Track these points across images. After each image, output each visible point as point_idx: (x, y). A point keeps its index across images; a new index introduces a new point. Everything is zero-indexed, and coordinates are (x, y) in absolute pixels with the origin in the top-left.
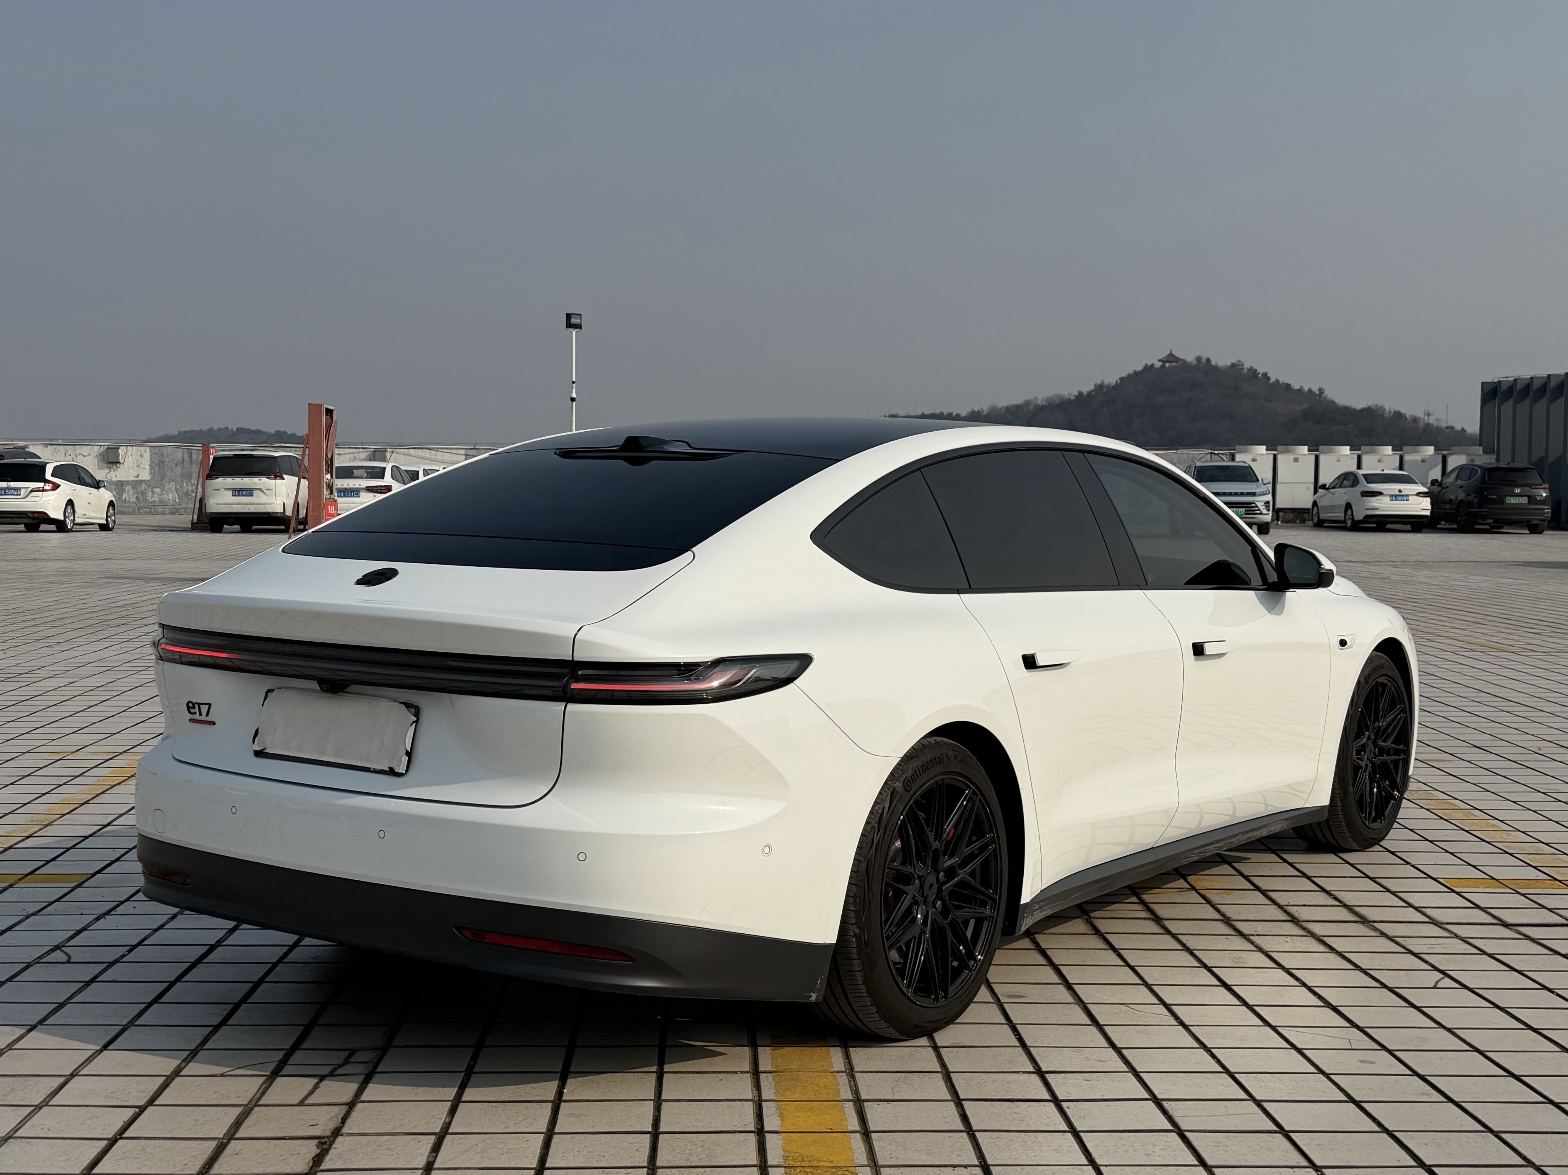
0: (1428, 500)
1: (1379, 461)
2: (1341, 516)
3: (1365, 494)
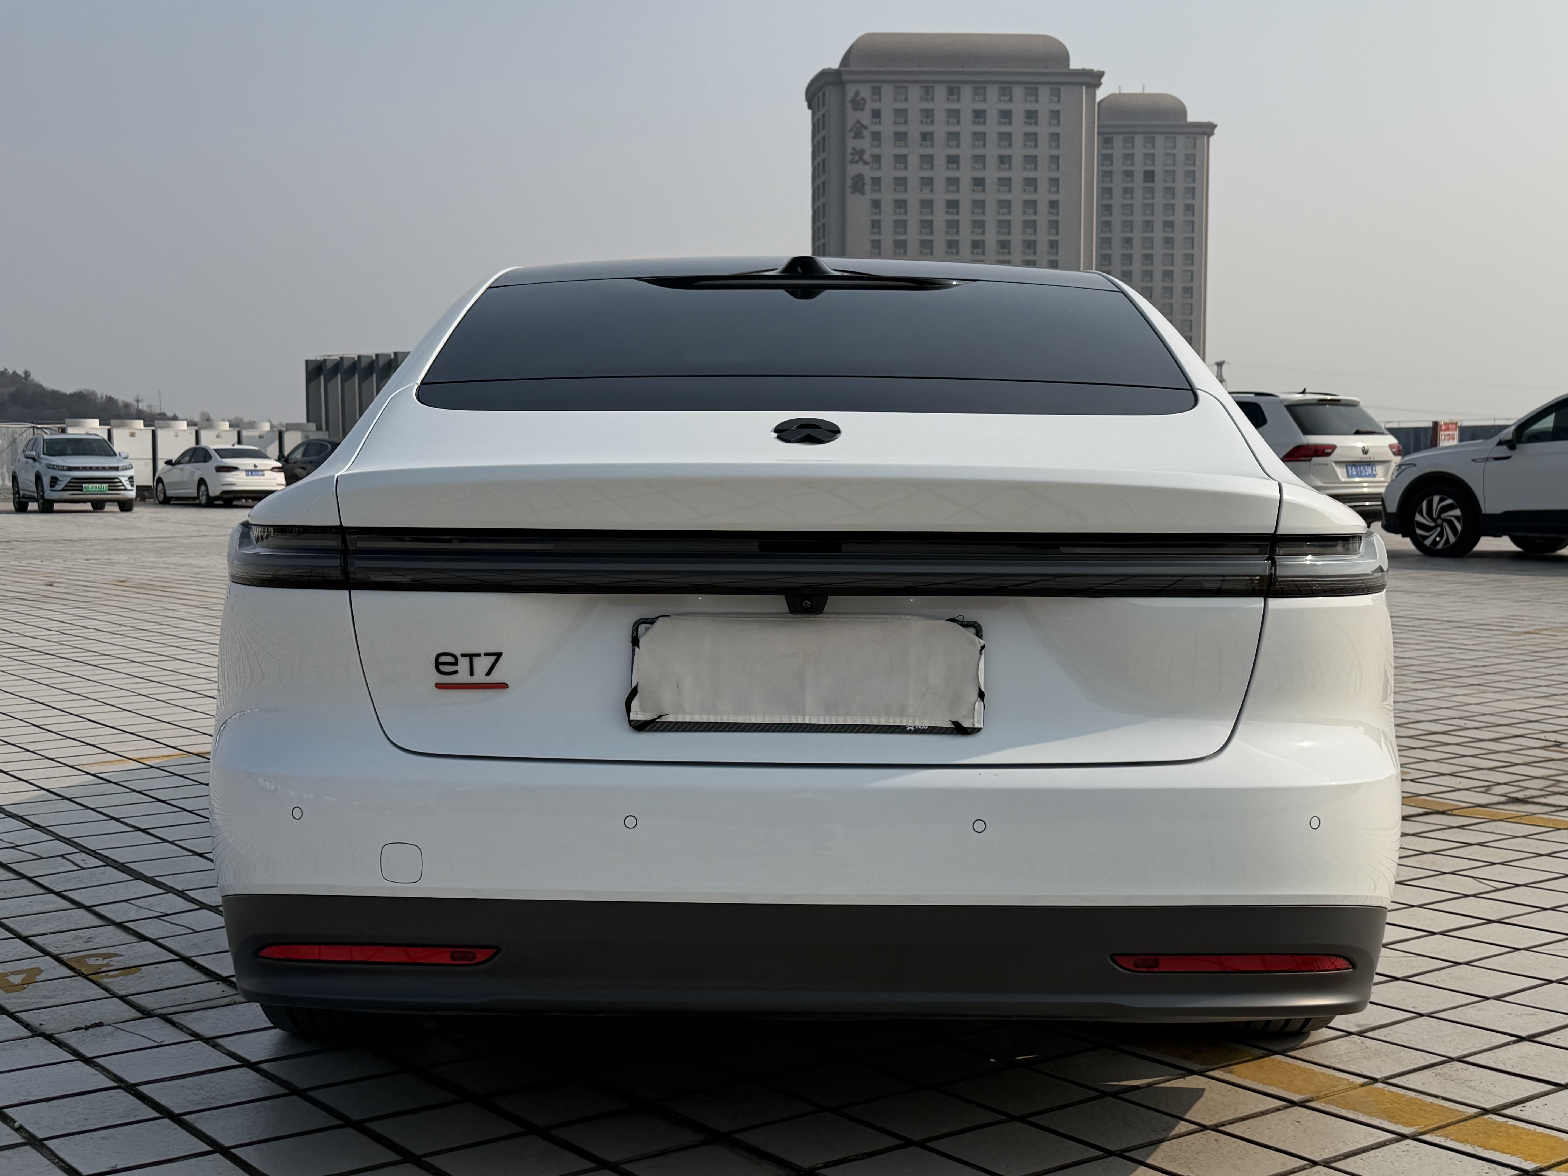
0: (282, 475)
1: (218, 436)
2: (194, 493)
3: (221, 469)
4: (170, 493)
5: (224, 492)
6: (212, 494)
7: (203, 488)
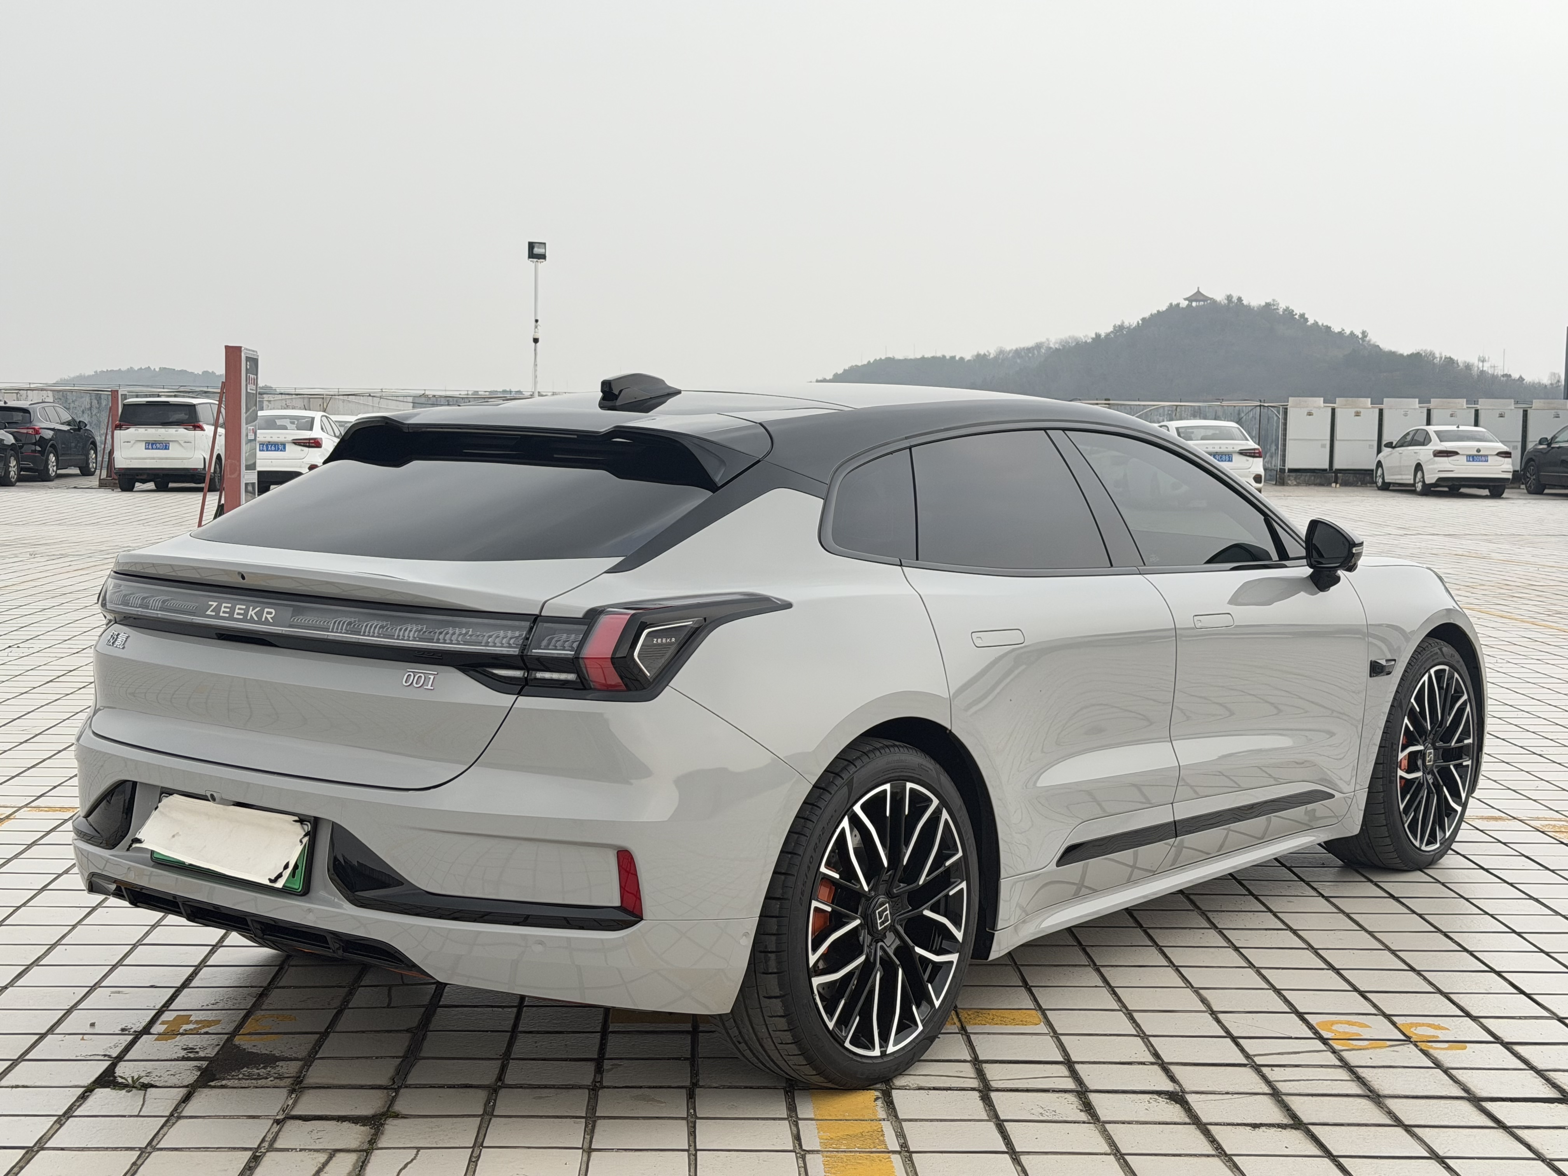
0: (1510, 460)
2: (1410, 479)
3: (1439, 454)
4: (1388, 479)
5: (1440, 479)
6: (1427, 482)
7: (1419, 474)
